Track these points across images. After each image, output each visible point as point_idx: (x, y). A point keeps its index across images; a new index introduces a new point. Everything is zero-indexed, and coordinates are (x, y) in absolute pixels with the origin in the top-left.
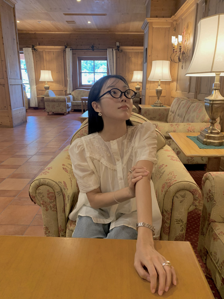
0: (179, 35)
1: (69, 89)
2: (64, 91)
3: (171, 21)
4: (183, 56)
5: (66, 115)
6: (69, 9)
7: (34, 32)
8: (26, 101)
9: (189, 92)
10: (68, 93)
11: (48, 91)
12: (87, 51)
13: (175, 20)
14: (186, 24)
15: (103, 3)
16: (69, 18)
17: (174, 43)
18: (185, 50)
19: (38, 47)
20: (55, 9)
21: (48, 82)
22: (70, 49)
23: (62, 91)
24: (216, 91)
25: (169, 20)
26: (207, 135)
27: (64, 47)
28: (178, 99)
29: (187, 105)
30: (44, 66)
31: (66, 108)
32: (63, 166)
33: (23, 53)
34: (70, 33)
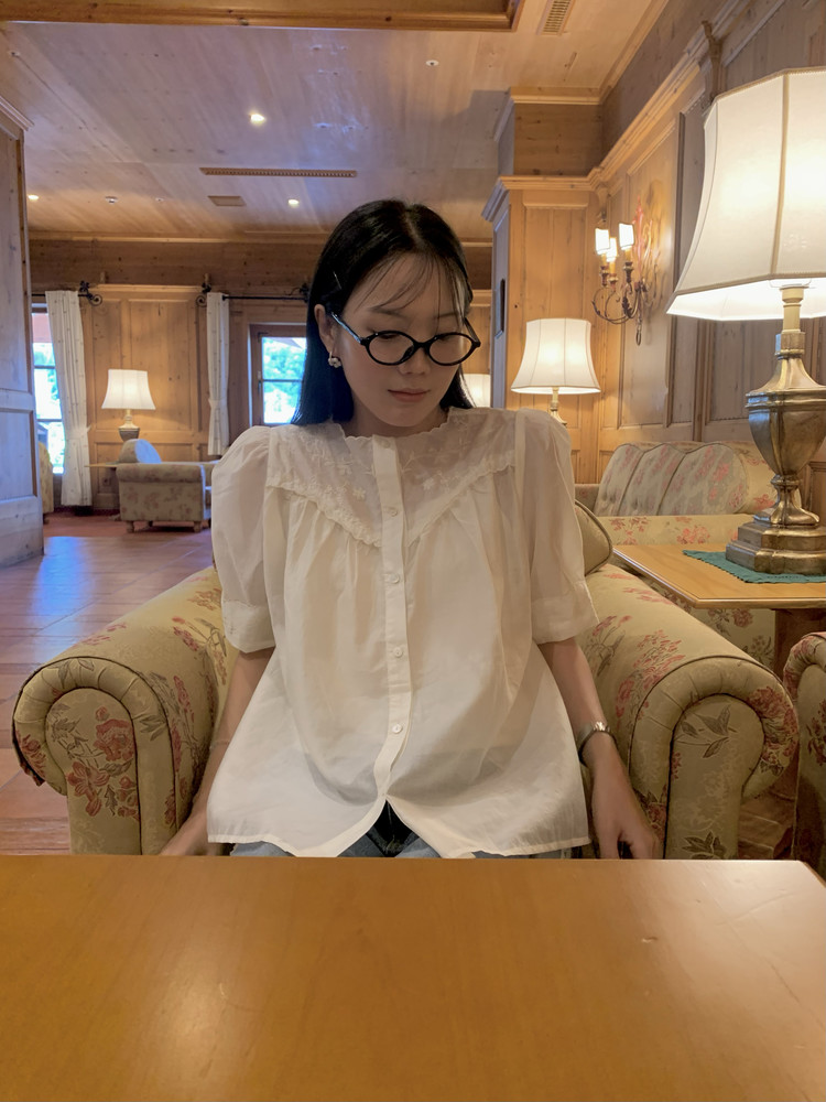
0: (621, 225)
1: (216, 439)
2: (194, 448)
3: (590, 188)
4: (638, 297)
5: (199, 531)
6: (221, 152)
7: (90, 238)
8: (48, 484)
9: (670, 421)
10: (210, 452)
11: (134, 443)
12: (284, 306)
13: (604, 185)
14: (644, 192)
15: (345, 129)
16: (218, 185)
17: (604, 252)
18: (647, 279)
19: (101, 289)
20: (172, 151)
21: (134, 412)
22: (221, 295)
23: (188, 447)
24: (792, 361)
25: (582, 183)
26: (767, 532)
27: (200, 289)
28: (631, 449)
29: (668, 463)
30: (122, 357)
31: (201, 504)
32: (177, 625)
33: (44, 310)
34: (224, 240)
